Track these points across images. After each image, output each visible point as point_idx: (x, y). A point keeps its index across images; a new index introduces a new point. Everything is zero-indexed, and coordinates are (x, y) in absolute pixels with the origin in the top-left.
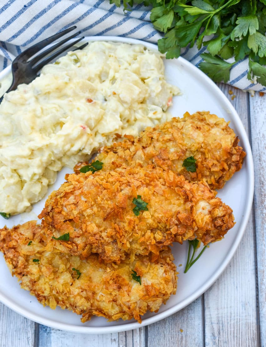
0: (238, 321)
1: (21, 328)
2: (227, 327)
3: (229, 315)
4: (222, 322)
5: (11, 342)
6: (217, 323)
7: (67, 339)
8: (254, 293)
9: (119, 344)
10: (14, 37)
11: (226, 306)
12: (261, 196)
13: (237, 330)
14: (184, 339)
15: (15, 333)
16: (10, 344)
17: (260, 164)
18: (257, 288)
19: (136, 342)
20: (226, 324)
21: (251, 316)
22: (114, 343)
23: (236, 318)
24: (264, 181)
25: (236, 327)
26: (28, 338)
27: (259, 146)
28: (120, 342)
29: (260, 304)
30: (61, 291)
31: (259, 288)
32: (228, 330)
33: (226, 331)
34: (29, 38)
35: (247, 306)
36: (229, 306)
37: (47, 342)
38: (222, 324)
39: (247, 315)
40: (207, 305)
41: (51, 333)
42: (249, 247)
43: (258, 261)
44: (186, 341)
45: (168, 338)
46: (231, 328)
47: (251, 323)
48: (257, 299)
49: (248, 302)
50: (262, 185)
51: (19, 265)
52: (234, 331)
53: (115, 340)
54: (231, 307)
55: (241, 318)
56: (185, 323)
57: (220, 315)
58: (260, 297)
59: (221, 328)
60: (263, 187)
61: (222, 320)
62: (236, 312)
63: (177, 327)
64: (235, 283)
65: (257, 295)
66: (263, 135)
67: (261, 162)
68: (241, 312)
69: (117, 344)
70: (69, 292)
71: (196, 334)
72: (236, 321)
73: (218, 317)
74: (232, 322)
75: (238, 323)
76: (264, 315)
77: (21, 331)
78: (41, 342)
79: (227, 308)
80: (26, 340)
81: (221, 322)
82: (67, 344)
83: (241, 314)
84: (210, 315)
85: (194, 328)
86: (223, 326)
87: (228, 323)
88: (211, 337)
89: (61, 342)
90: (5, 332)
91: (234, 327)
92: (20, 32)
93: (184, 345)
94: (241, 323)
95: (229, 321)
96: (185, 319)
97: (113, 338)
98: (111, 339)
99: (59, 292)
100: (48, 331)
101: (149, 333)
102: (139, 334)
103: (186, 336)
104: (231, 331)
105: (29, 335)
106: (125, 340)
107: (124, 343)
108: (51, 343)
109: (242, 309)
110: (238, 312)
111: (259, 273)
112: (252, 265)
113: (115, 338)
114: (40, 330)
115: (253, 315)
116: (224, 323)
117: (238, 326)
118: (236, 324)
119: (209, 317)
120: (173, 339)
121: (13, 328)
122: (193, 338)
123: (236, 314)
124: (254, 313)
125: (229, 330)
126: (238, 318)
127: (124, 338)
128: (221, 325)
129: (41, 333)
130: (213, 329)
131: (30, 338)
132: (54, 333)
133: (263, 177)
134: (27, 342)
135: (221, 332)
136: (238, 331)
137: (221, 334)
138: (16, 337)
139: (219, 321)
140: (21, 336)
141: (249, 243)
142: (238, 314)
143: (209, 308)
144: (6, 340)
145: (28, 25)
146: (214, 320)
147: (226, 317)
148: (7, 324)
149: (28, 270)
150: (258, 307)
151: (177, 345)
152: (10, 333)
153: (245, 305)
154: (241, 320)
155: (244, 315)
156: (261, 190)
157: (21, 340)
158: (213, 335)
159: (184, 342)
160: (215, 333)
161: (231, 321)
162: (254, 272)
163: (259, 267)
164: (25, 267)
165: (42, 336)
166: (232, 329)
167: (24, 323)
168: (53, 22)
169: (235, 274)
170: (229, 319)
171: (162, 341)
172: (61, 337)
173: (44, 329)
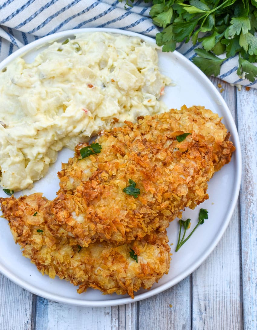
0: (223, 298)
1: (20, 299)
2: (213, 304)
3: (215, 292)
4: (209, 299)
5: (10, 312)
6: (204, 300)
7: (63, 311)
8: (238, 272)
9: (112, 318)
10: (23, 24)
11: (212, 284)
12: (246, 182)
13: (222, 306)
14: (173, 314)
15: (13, 304)
16: (9, 314)
17: (246, 153)
18: (241, 268)
19: (128, 315)
20: (212, 301)
21: (235, 294)
22: (107, 316)
23: (221, 295)
24: (249, 169)
25: (221, 303)
26: (26, 309)
27: (244, 137)
28: (113, 315)
29: (244, 283)
30: (62, 262)
31: (243, 268)
32: (213, 307)
33: (212, 307)
34: (36, 26)
35: (231, 284)
36: (215, 284)
37: (44, 314)
38: (209, 301)
39: (231, 293)
40: (195, 283)
41: (48, 305)
42: (234, 229)
43: (242, 243)
44: (175, 316)
45: (158, 313)
46: (216, 305)
47: (235, 300)
48: (241, 278)
49: (233, 281)
50: (247, 173)
51: (24, 234)
52: (219, 307)
53: (108, 313)
54: (217, 285)
55: (226, 296)
56: (175, 299)
57: (207, 292)
58: (243, 276)
59: (207, 304)
60: (248, 174)
61: (208, 297)
62: (221, 290)
63: (167, 302)
64: (221, 263)
65: (241, 275)
66: (249, 126)
67: (246, 152)
68: (226, 290)
69: (110, 317)
70: (69, 264)
71: (184, 310)
72: (221, 298)
73: (205, 294)
74: (218, 299)
75: (223, 301)
76: (247, 293)
77: (20, 302)
78: (39, 313)
79: (213, 286)
80: (24, 311)
81: (207, 299)
82: (63, 316)
83: (226, 292)
84: (198, 292)
85: (183, 304)
86: (209, 303)
87: (214, 300)
88: (198, 312)
89: (57, 314)
90: (4, 303)
91: (219, 304)
92: (29, 20)
93: (173, 319)
94: (226, 300)
95: (215, 298)
96: (174, 296)
97: (107, 312)
98: (105, 312)
99: (59, 263)
100: (45, 303)
101: (140, 308)
102: (131, 308)
103: (175, 311)
104: (216, 307)
105: (26, 306)
106: (118, 314)
107: (117, 317)
108: (48, 314)
109: (227, 287)
110: (224, 290)
111: (243, 254)
112: (236, 246)
113: (109, 311)
114: (38, 302)
115: (237, 293)
116: (210, 300)
117: (223, 303)
118: (221, 301)
119: (196, 293)
120: (162, 314)
121: (12, 299)
122: (182, 313)
123: (221, 292)
124: (238, 292)
125: (215, 306)
126: (224, 295)
127: (117, 312)
128: (207, 302)
129: (38, 304)
130: (200, 305)
131: (28, 309)
132: (51, 305)
133: (248, 165)
134: (25, 313)
135: (207, 308)
136: (223, 308)
137: (208, 310)
138: (14, 307)
139: (205, 298)
140: (19, 307)
141: (234, 226)
142: (224, 292)
143: (197, 285)
144: (4, 311)
145: (36, 14)
146: (201, 297)
147: (212, 294)
148: (6, 295)
149: (32, 239)
150: (241, 285)
151: (166, 319)
152: (9, 304)
153: (230, 283)
154: (226, 297)
155: (229, 292)
156: (246, 176)
157: (19, 311)
158: (200, 311)
159: (173, 317)
160: (202, 309)
161: (216, 298)
162: (238, 253)
163: (243, 248)
164: (30, 236)
165: (39, 308)
166: (218, 306)
167: (23, 295)
168: (59, 13)
169: (221, 255)
170: (215, 296)
171: (152, 315)
172: (57, 309)
173: (42, 301)
